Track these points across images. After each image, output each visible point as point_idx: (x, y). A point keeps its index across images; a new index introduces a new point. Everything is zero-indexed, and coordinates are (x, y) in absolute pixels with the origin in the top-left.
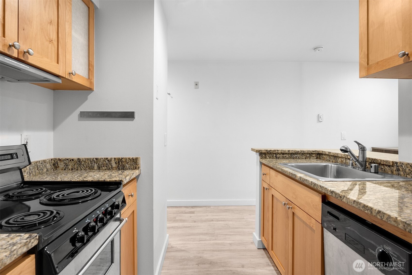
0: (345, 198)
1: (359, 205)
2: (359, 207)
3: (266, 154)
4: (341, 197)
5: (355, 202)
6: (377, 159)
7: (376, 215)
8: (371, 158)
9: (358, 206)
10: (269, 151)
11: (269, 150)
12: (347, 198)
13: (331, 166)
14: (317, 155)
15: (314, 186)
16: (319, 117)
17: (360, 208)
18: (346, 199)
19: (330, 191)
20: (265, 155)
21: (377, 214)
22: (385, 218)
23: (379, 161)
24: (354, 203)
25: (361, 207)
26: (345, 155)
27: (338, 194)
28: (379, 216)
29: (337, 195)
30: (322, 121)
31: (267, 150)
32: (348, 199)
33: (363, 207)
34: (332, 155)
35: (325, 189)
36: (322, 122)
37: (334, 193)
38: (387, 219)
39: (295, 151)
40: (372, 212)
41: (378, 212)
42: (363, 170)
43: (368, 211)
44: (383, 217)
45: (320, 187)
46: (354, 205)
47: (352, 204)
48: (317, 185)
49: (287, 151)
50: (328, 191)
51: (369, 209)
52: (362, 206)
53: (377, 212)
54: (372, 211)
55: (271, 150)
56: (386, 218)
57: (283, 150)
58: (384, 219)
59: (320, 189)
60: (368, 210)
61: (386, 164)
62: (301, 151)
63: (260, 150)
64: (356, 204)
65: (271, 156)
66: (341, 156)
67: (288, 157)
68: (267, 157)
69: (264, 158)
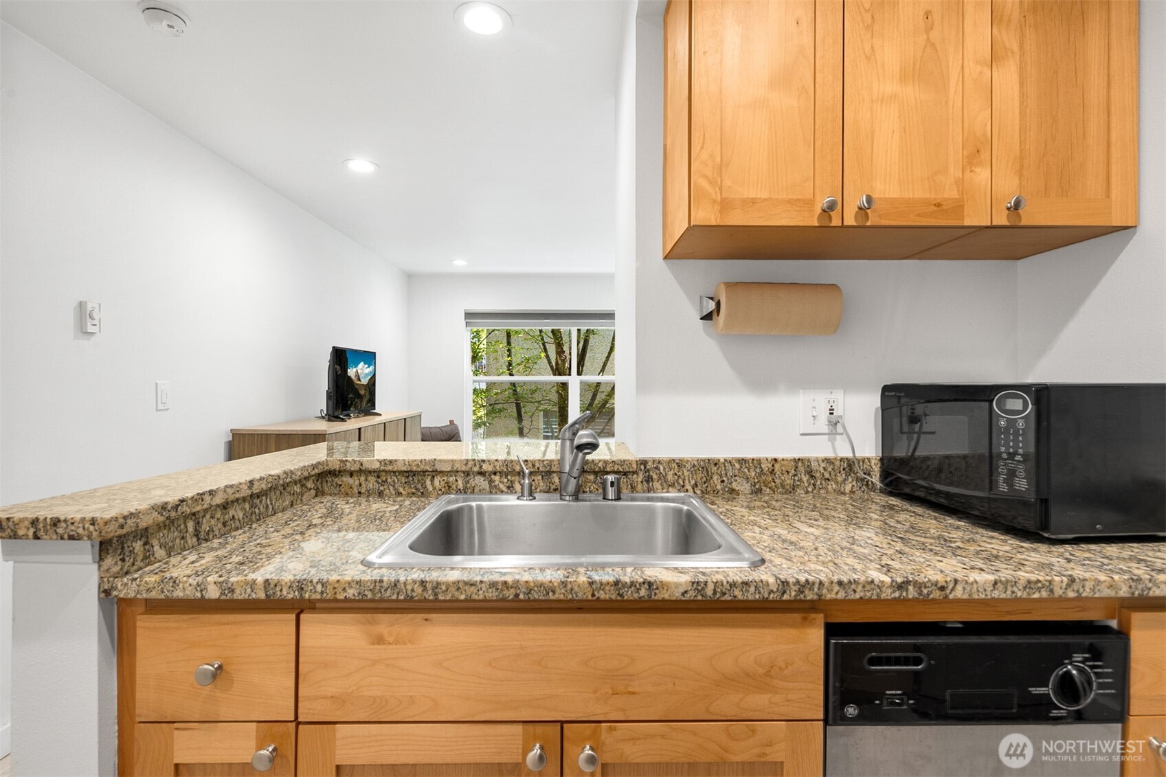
0: (959, 588)
1: (1012, 586)
2: (1013, 592)
4: (942, 588)
5: (999, 584)
7: (1064, 593)
9: (1009, 592)
12: (967, 582)
15: (802, 592)
17: (1014, 595)
18: (964, 589)
19: (891, 586)
21: (1066, 589)
22: (1088, 590)
24: (994, 587)
25: (1020, 590)
27: (928, 585)
28: (1074, 591)
29: (925, 587)
32: (972, 583)
33: (1025, 588)
35: (864, 587)
37: (911, 588)
38: (1093, 590)
40: (1052, 591)
41: (1070, 583)
43: (1040, 592)
44: (1081, 590)
45: (836, 588)
46: (996, 594)
47: (986, 595)
48: (817, 585)
50: (884, 589)
51: (1044, 584)
52: (1021, 588)
53: (1067, 585)
54: (1052, 587)
56: (1090, 589)
58: (1084, 595)
59: (837, 593)
60: (1039, 590)
64: (1001, 589)
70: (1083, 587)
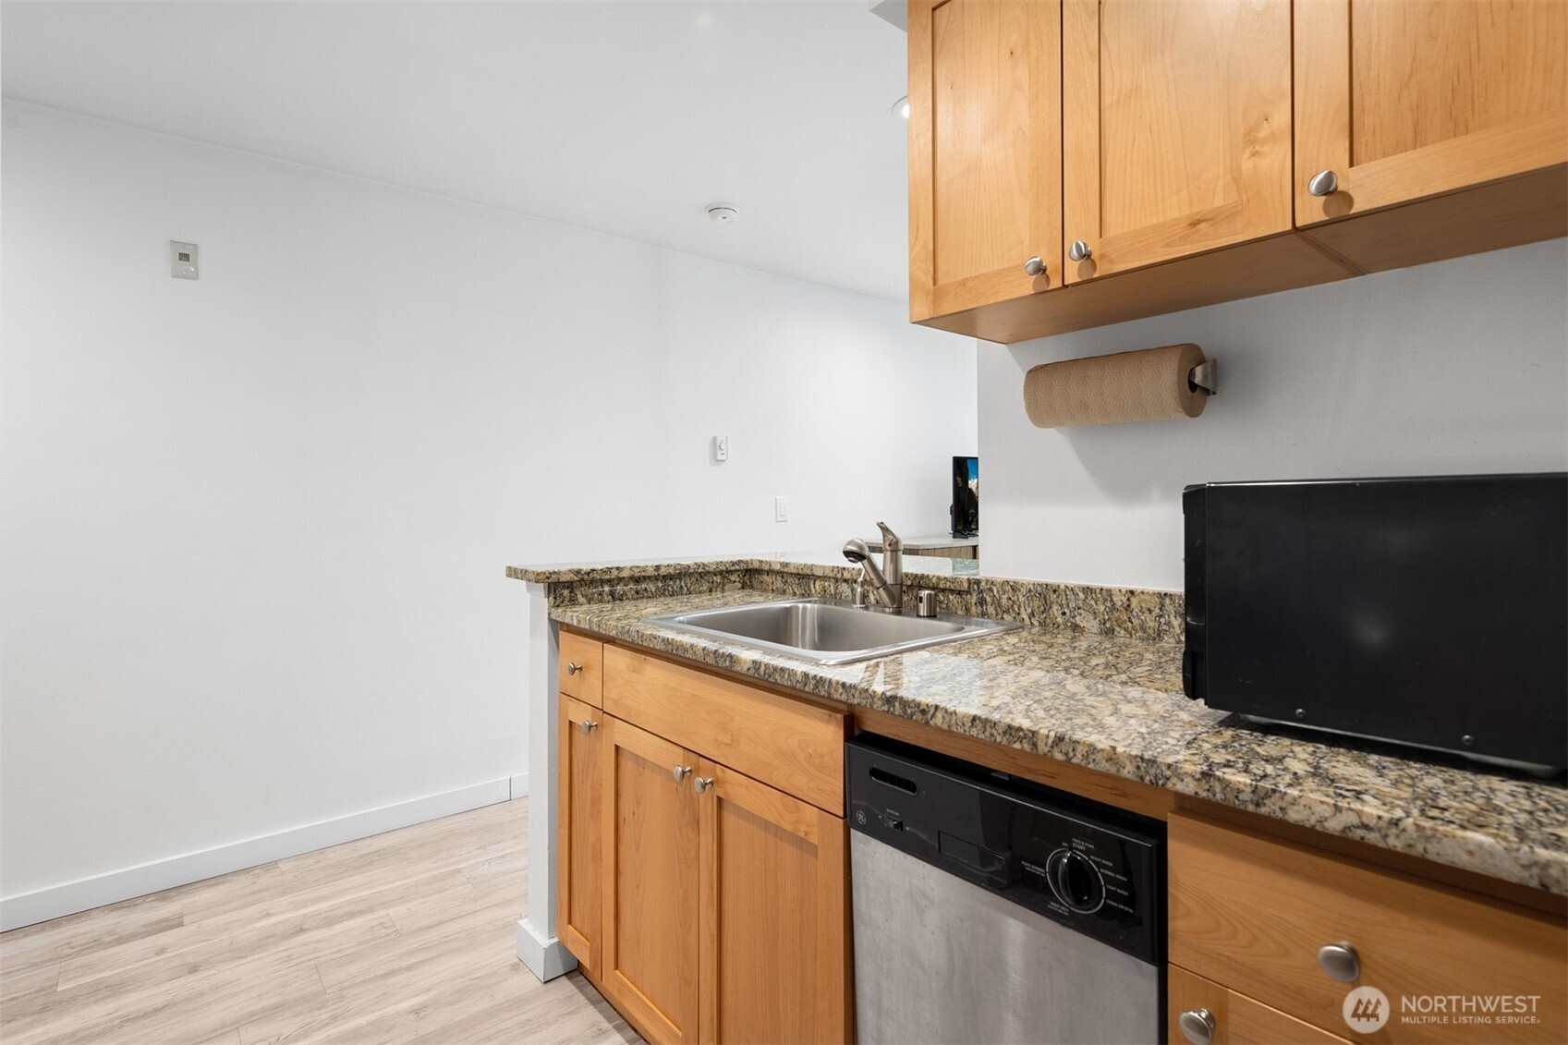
0: (939, 715)
1: (991, 727)
2: (992, 735)
3: (575, 585)
4: (924, 712)
5: (977, 721)
6: (928, 576)
7: (1049, 751)
8: (912, 574)
9: (987, 733)
10: (588, 574)
11: (586, 568)
12: (946, 711)
13: (805, 609)
14: (744, 576)
15: (817, 687)
16: (715, 445)
17: (993, 738)
18: (943, 717)
19: (881, 699)
20: (571, 592)
21: (1052, 747)
22: (1080, 756)
23: (934, 580)
24: (973, 724)
25: (999, 734)
26: (836, 570)
27: (912, 705)
28: (1061, 752)
29: (909, 707)
30: (724, 461)
31: (579, 572)
32: (951, 714)
33: (1005, 733)
34: (794, 571)
35: (860, 693)
36: (724, 464)
37: (897, 704)
38: (1086, 757)
39: (678, 567)
40: (1035, 745)
41: (1057, 740)
42: (894, 613)
43: (1021, 742)
44: (1071, 754)
45: (841, 690)
46: (974, 732)
47: (965, 731)
48: (827, 683)
49: (652, 567)
50: (875, 700)
51: (1026, 735)
52: (1000, 731)
53: (1053, 742)
54: (1035, 740)
55: (593, 570)
56: (1083, 756)
57: (638, 567)
58: (1074, 761)
59: (841, 694)
60: (1021, 740)
61: (952, 587)
62: (696, 564)
63: (550, 573)
64: (979, 728)
65: (593, 594)
66: (821, 575)
67: (653, 590)
68: (579, 596)
69: (566, 602)
70: (1073, 750)
